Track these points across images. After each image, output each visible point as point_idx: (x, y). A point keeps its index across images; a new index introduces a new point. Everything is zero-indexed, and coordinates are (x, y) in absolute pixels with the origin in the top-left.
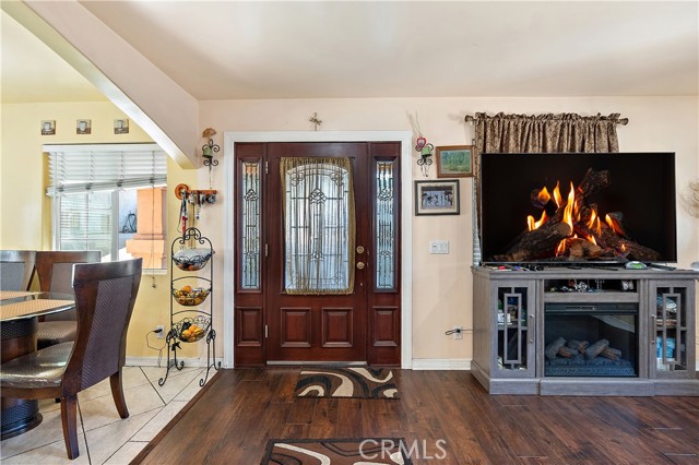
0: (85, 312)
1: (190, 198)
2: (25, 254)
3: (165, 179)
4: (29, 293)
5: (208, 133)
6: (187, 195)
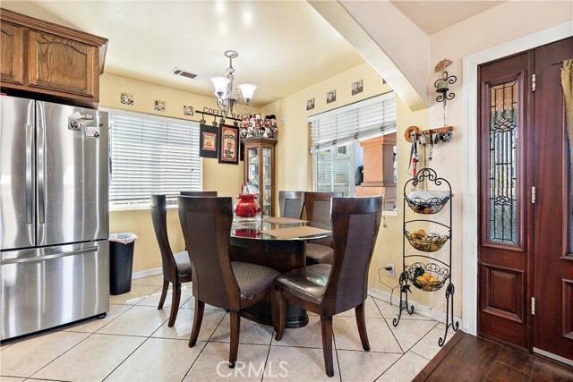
0: (339, 242)
1: (422, 139)
2: (299, 194)
3: (395, 125)
4: (301, 221)
5: (441, 66)
6: (418, 136)
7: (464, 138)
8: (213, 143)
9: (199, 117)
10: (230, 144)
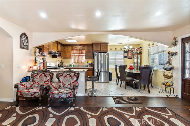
5: (175, 38)
7: (179, 55)
8: (126, 55)
9: (123, 50)
10: (130, 55)
